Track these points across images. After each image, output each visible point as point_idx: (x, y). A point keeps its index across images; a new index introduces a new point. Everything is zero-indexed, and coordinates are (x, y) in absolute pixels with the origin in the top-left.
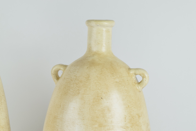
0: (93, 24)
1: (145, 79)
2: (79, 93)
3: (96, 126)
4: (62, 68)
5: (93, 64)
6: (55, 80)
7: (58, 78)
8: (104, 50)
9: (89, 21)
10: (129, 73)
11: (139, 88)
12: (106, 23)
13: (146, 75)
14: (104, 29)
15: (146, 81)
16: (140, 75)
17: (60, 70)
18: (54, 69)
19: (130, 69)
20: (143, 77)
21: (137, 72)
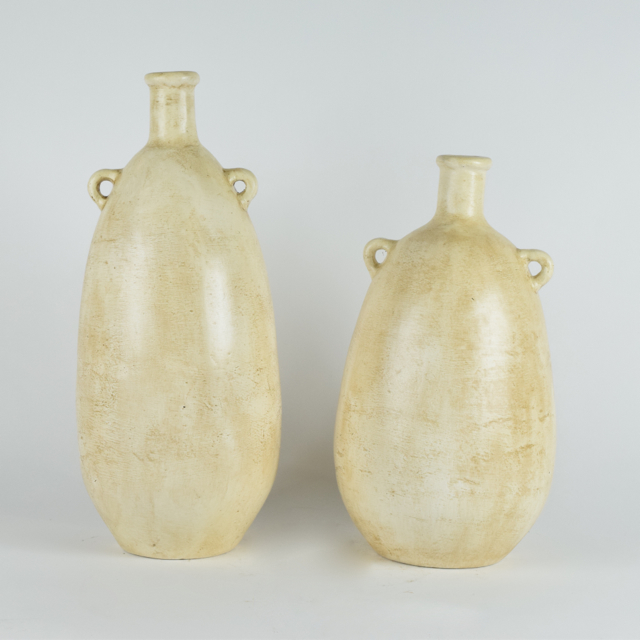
0: (453, 163)
1: (546, 269)
2: (431, 289)
3: (463, 348)
4: (386, 246)
5: (453, 238)
6: (372, 268)
7: (376, 265)
8: (470, 212)
9: (444, 158)
10: (518, 257)
11: (536, 285)
12: (477, 163)
13: (549, 262)
14: (473, 174)
15: (549, 273)
16: (538, 261)
17: (381, 248)
18: (370, 247)
19: (518, 250)
20: (544, 266)
21: (534, 256)
